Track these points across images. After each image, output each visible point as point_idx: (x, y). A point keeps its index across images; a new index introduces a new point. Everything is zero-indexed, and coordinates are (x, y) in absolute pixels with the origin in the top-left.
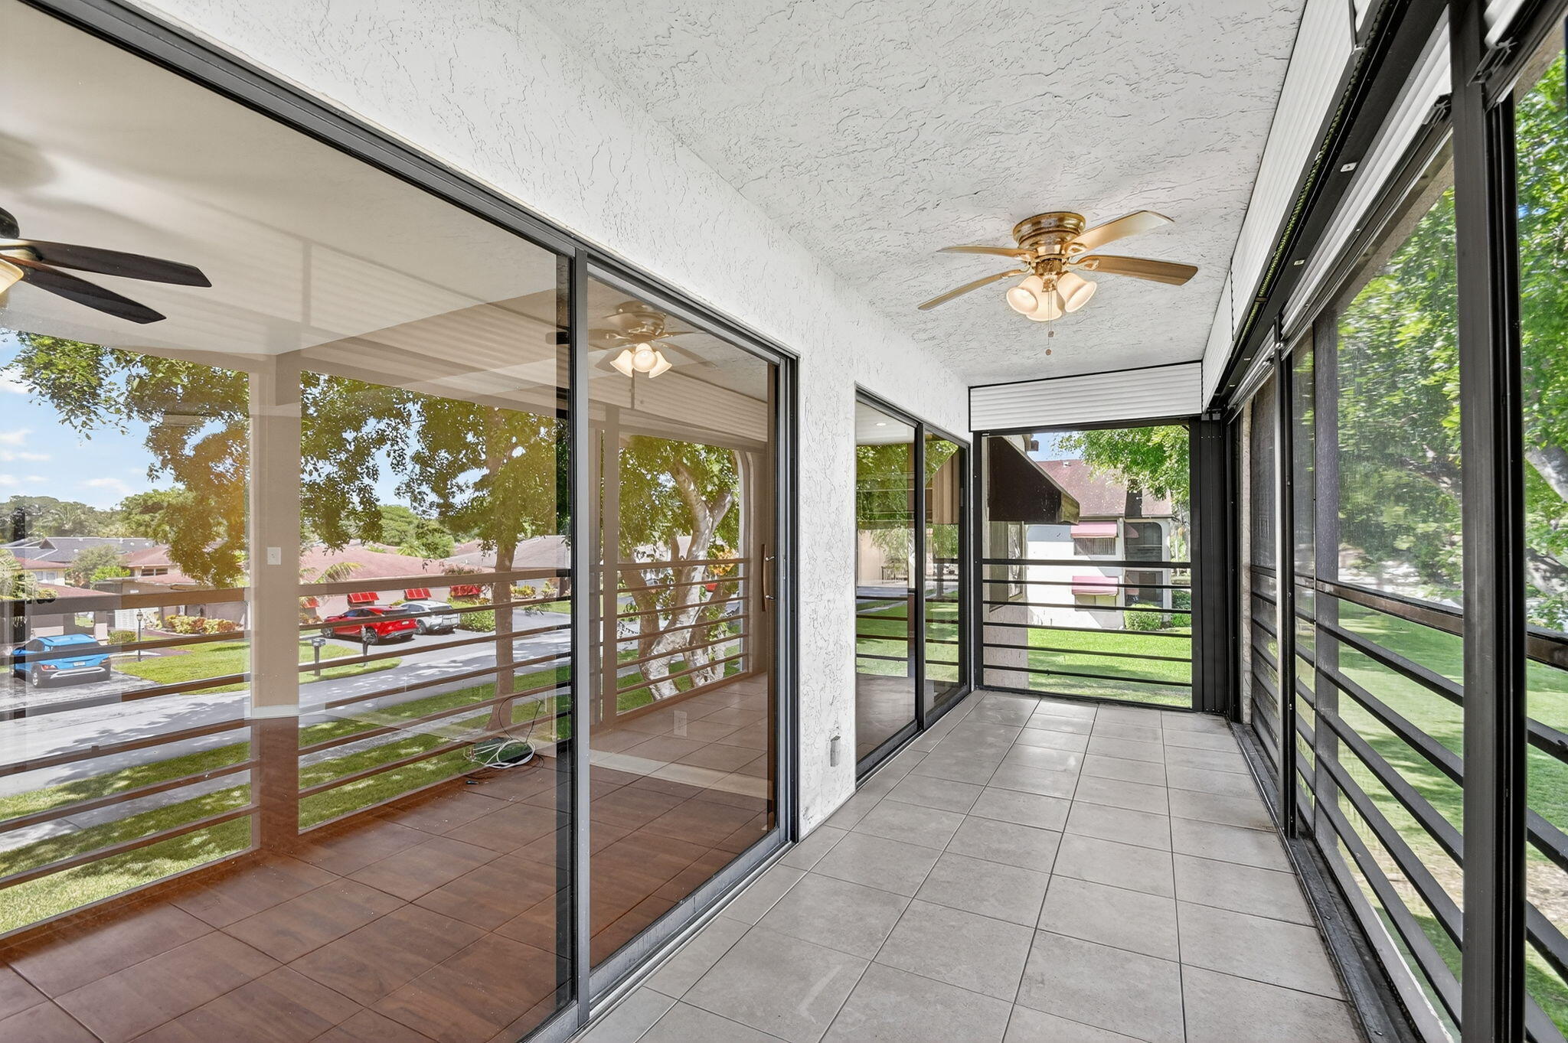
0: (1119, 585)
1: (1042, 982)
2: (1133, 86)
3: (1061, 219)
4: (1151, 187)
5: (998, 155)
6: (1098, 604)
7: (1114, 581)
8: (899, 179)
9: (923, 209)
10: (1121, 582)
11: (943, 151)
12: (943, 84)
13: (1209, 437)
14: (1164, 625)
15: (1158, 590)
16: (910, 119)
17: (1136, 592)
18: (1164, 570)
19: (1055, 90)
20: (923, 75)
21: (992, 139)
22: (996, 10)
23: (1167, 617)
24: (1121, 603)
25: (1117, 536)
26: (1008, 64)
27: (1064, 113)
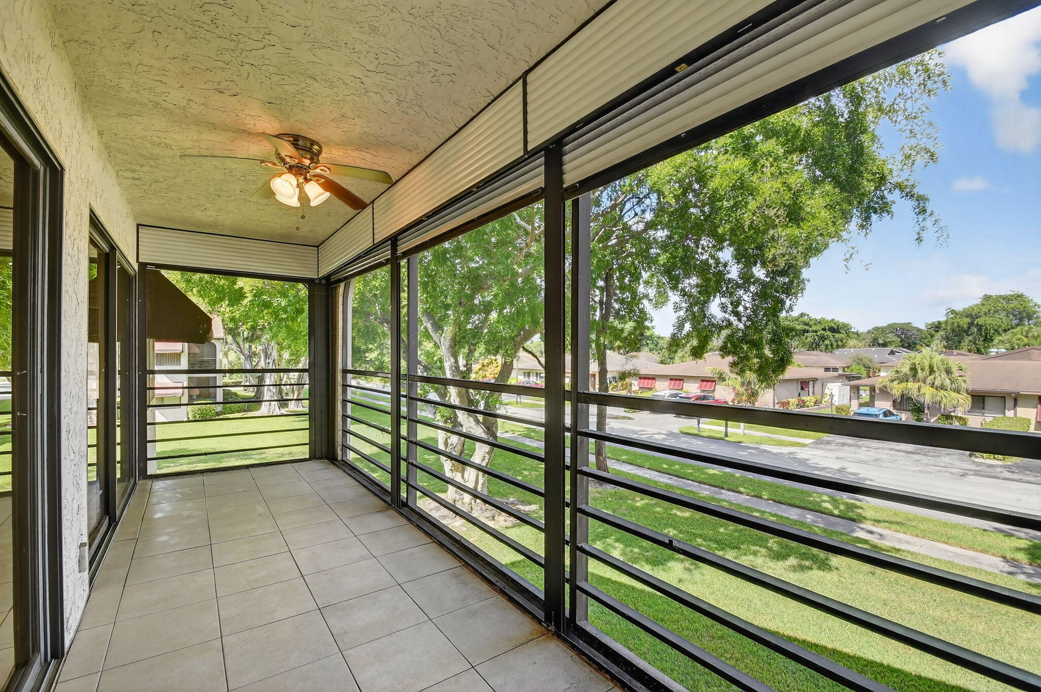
0: (183, 388)
1: (346, 632)
2: (399, 102)
3: (312, 145)
4: (368, 151)
5: (305, 90)
6: (165, 403)
7: (180, 385)
8: (221, 64)
9: (221, 92)
10: (186, 385)
11: (270, 68)
12: (308, 34)
13: (320, 293)
14: (218, 414)
15: (211, 390)
16: (266, 36)
17: (197, 392)
18: (217, 375)
19: (365, 80)
20: (300, 21)
21: (308, 81)
22: (372, 23)
23: (219, 408)
24: (185, 400)
25: (183, 352)
26: (352, 51)
27: (358, 93)
